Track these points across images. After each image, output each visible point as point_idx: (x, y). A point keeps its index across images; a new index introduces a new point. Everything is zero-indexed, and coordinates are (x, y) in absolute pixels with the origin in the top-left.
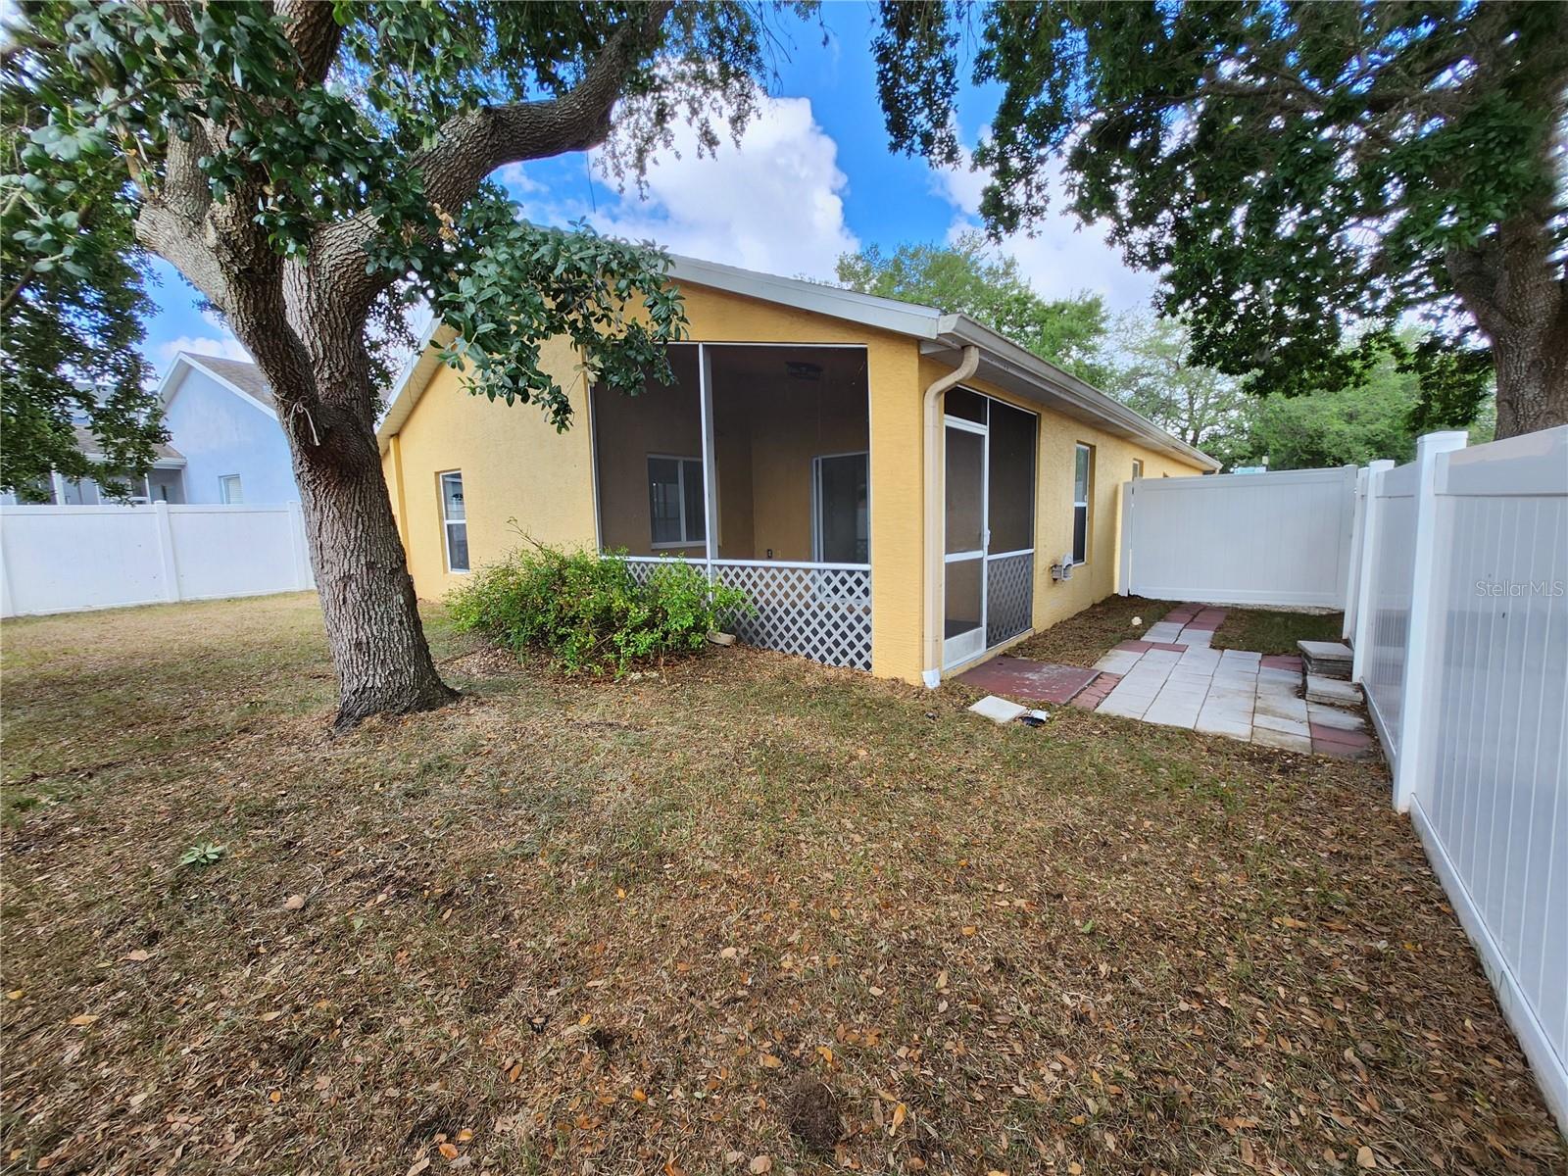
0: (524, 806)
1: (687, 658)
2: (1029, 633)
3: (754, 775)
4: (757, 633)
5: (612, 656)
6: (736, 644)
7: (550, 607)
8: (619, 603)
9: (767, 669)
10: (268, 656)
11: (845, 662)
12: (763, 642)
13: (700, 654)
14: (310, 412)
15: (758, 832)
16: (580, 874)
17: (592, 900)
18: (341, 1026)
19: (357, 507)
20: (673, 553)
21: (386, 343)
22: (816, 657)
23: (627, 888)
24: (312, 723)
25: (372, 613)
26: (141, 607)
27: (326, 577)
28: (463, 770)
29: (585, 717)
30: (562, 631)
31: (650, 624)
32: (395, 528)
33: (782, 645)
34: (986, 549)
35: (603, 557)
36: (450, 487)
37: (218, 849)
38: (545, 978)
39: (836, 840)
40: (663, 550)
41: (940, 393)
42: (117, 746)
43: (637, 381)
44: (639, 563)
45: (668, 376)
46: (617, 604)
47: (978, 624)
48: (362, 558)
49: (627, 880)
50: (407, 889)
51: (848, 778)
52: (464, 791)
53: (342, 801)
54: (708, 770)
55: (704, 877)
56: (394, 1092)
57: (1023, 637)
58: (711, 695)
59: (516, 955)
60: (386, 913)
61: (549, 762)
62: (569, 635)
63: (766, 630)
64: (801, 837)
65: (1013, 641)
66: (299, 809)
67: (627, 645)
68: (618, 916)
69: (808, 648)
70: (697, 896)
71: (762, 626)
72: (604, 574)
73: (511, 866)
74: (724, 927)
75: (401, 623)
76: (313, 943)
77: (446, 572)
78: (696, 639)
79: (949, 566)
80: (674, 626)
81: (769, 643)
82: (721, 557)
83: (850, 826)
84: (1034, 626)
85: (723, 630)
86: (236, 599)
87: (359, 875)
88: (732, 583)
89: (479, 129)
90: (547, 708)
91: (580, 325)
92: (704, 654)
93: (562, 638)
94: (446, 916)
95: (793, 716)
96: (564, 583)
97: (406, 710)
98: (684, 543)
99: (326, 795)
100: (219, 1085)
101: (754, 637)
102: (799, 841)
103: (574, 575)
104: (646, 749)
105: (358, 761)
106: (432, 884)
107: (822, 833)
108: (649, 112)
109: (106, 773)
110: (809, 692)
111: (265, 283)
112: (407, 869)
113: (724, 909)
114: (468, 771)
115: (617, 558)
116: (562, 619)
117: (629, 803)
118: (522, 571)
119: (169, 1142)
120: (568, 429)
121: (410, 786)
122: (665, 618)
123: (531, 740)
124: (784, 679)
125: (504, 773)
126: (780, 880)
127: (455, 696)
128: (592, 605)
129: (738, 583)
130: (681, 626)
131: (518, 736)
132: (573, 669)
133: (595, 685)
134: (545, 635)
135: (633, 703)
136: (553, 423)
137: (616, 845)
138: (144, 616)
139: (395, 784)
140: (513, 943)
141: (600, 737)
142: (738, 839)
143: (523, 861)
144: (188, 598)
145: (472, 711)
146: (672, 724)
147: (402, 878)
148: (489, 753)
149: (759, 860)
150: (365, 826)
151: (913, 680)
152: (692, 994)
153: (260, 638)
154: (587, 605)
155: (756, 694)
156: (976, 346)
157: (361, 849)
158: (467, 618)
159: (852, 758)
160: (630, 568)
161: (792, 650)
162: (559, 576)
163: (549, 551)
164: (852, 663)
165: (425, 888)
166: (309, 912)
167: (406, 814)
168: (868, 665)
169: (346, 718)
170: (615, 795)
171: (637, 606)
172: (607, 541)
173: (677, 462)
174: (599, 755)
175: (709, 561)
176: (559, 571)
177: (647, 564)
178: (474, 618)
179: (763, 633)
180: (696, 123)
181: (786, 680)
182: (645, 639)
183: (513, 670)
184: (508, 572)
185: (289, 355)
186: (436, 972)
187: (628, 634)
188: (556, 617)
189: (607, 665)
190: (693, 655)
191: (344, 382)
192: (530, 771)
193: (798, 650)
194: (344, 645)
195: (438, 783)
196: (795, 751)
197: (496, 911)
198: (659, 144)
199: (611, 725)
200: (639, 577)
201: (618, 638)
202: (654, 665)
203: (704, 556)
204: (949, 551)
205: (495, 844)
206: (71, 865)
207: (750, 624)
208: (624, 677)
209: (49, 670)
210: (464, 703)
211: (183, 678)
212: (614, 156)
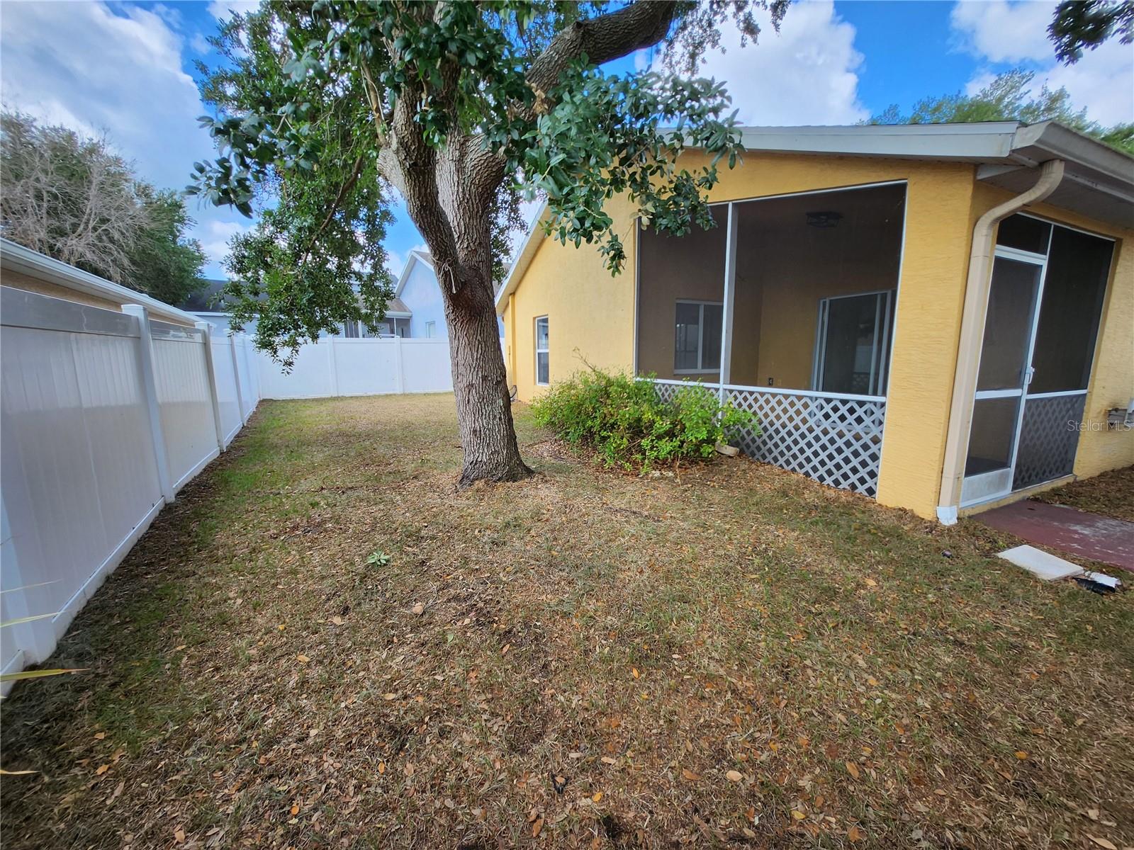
0: (567, 570)
1: (697, 463)
2: (1068, 479)
3: (757, 582)
4: (759, 449)
5: (639, 456)
6: (739, 456)
7: (597, 415)
8: (648, 416)
9: (767, 480)
10: (437, 430)
11: (845, 484)
12: (764, 457)
13: (708, 461)
14: (453, 270)
15: (762, 644)
16: (603, 642)
17: (610, 672)
18: (427, 723)
19: (479, 337)
20: (693, 378)
21: (508, 229)
22: (814, 476)
23: (640, 668)
24: (447, 479)
25: (484, 411)
26: (387, 396)
27: (459, 385)
28: (529, 530)
29: (616, 502)
30: (604, 434)
31: (670, 434)
32: (501, 353)
33: (781, 461)
34: (1026, 387)
35: (638, 379)
36: (541, 328)
37: (387, 557)
38: (569, 738)
39: (847, 677)
40: (686, 376)
41: (996, 220)
42: (357, 478)
43: (683, 223)
44: (664, 385)
45: (708, 221)
46: (646, 416)
47: (1005, 464)
48: (480, 373)
49: (640, 660)
50: (484, 620)
51: (856, 607)
52: (528, 548)
53: (456, 538)
54: (714, 569)
55: (709, 678)
56: (449, 803)
57: (1060, 482)
58: (717, 498)
59: (549, 704)
60: (468, 634)
61: (587, 536)
62: (609, 437)
63: (768, 447)
64: (808, 662)
65: (1047, 486)
66: (433, 538)
67: (652, 449)
68: (631, 696)
69: (808, 467)
70: (703, 698)
71: (765, 443)
72: (638, 393)
73: (553, 619)
74: (729, 743)
75: (500, 419)
76: (423, 645)
77: (535, 384)
78: (706, 449)
79: (978, 403)
80: (690, 438)
81: (769, 458)
82: (731, 383)
83: (862, 663)
84: (1076, 471)
85: (731, 444)
86: (429, 394)
87: (456, 598)
88: (740, 405)
89: (572, 41)
90: (589, 492)
91: (637, 177)
92: (712, 462)
93: (604, 439)
94: (505, 650)
95: (793, 530)
96: (608, 397)
97: (499, 479)
98: (700, 370)
99: (448, 532)
100: (354, 742)
101: (756, 451)
102: (805, 667)
103: (616, 391)
104: (661, 538)
105: (469, 511)
106: (499, 619)
107: (830, 664)
108: (701, 20)
109: (349, 492)
110: (810, 508)
111: (425, 173)
112: (486, 602)
113: (729, 721)
114: (533, 533)
115: (649, 380)
116: (605, 425)
117: (645, 585)
118: (581, 386)
119: (320, 777)
120: (620, 272)
121: (496, 536)
122: (683, 430)
123: (576, 516)
124: (784, 492)
125: (555, 539)
126: (786, 706)
127: (530, 472)
128: (627, 416)
129: (745, 406)
130: (696, 438)
131: (568, 510)
132: (610, 463)
133: (625, 477)
134: (592, 434)
135: (653, 496)
136: (609, 268)
137: (633, 623)
138: (388, 400)
139: (488, 532)
140: (549, 692)
141: (626, 522)
142: (741, 647)
143: (562, 617)
144: (407, 392)
145: (539, 486)
146: (684, 520)
147: (481, 609)
148: (547, 520)
149: (763, 676)
150: (466, 560)
151: (925, 512)
152: (696, 810)
153: (435, 418)
154: (624, 416)
155: (757, 504)
156: (1062, 160)
157: (461, 578)
158: (543, 417)
159: (860, 586)
160: (657, 388)
161: (791, 467)
162: (605, 391)
163: (600, 373)
164: (853, 487)
165: (494, 621)
166: (425, 619)
167: (490, 557)
168: (871, 491)
169: (466, 479)
170: (634, 576)
171: (661, 419)
172: (641, 367)
173: (698, 306)
174: (624, 537)
175: (722, 385)
176: (606, 387)
177: (670, 385)
178: (546, 419)
179: (764, 449)
180: (741, 16)
181: (785, 494)
182: (666, 446)
183: (571, 455)
184: (571, 386)
185: (439, 228)
186: (493, 699)
187: (652, 441)
188: (601, 423)
189: (635, 463)
190: (702, 461)
191: (475, 250)
192: (573, 541)
193: (797, 468)
194: (467, 431)
195: (513, 537)
196: (797, 566)
197: (539, 658)
198: (708, 46)
199: (635, 513)
200: (663, 395)
201: (645, 443)
202: (671, 466)
203: (717, 381)
204: (980, 388)
205: (544, 597)
206: (322, 548)
207: (754, 441)
208: (647, 474)
209: (343, 427)
210: (535, 479)
211: (395, 439)
212: (671, 66)
